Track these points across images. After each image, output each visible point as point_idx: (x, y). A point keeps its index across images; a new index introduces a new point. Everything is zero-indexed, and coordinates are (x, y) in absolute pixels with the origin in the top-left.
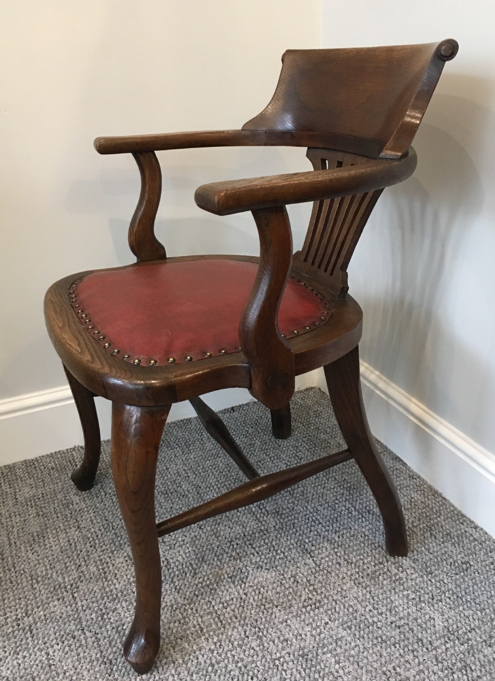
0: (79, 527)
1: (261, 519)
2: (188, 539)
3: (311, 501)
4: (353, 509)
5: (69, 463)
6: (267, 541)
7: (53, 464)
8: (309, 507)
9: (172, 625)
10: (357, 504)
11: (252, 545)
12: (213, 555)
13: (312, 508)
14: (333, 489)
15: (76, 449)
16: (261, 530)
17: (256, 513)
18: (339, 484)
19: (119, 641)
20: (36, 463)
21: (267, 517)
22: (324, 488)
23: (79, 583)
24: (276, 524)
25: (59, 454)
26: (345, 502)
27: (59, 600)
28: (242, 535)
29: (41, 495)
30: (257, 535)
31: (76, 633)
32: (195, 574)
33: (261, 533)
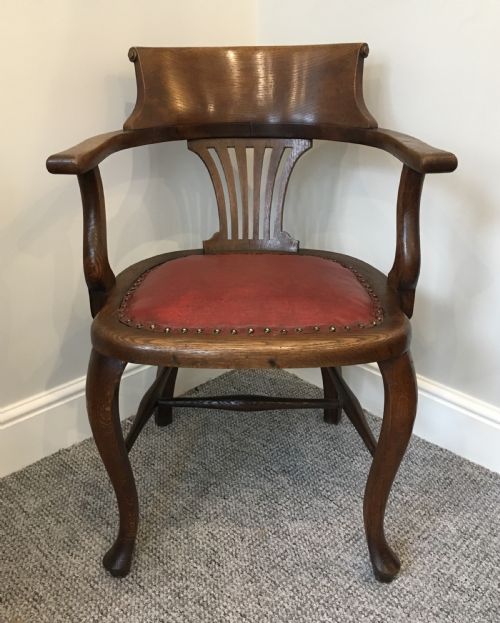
0: (108, 524)
2: (219, 511)
3: (307, 456)
4: (343, 455)
6: (288, 496)
8: (308, 461)
9: (246, 586)
11: (277, 502)
12: (249, 519)
16: (278, 489)
19: (206, 612)
21: (277, 476)
23: (139, 573)
26: (334, 451)
27: (127, 592)
28: (265, 496)
30: (277, 493)
31: (162, 617)
32: (243, 538)
33: (280, 491)
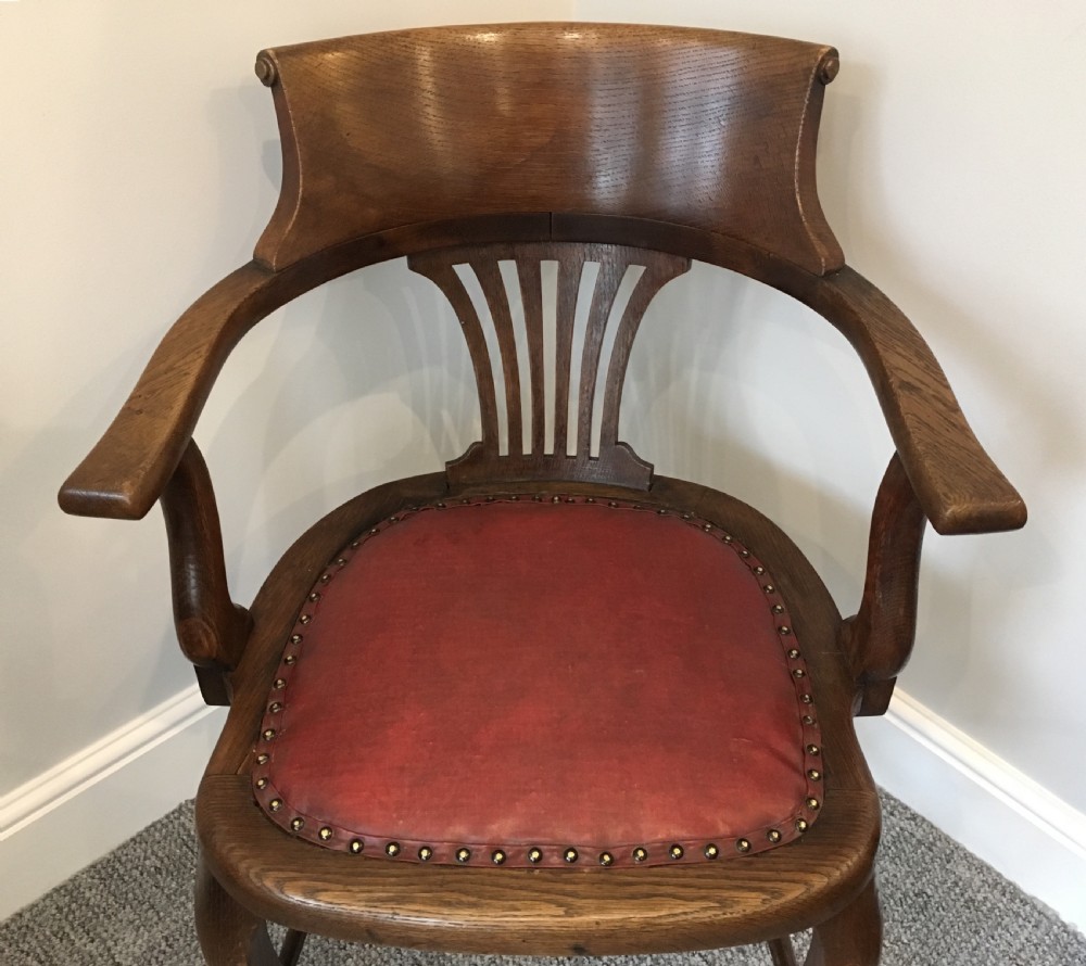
5: (184, 848)
7: (153, 858)
15: (184, 809)
20: (117, 866)
25: (156, 829)
29: (164, 944)
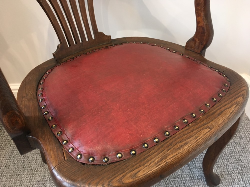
1: (192, 170)
3: (220, 168)
4: (242, 180)
6: (192, 184)
8: (218, 171)
10: (245, 177)
11: (184, 184)
12: (165, 183)
13: (219, 172)
14: (233, 163)
16: (190, 176)
17: (190, 165)
18: (237, 162)
21: (195, 169)
22: (228, 161)
24: (199, 176)
26: (238, 174)
28: (181, 176)
30: (188, 179)
33: (190, 178)
